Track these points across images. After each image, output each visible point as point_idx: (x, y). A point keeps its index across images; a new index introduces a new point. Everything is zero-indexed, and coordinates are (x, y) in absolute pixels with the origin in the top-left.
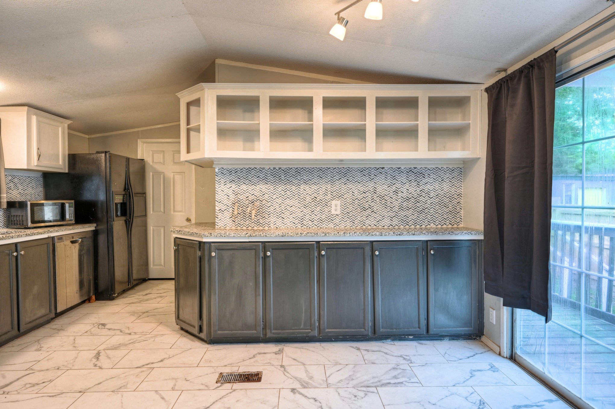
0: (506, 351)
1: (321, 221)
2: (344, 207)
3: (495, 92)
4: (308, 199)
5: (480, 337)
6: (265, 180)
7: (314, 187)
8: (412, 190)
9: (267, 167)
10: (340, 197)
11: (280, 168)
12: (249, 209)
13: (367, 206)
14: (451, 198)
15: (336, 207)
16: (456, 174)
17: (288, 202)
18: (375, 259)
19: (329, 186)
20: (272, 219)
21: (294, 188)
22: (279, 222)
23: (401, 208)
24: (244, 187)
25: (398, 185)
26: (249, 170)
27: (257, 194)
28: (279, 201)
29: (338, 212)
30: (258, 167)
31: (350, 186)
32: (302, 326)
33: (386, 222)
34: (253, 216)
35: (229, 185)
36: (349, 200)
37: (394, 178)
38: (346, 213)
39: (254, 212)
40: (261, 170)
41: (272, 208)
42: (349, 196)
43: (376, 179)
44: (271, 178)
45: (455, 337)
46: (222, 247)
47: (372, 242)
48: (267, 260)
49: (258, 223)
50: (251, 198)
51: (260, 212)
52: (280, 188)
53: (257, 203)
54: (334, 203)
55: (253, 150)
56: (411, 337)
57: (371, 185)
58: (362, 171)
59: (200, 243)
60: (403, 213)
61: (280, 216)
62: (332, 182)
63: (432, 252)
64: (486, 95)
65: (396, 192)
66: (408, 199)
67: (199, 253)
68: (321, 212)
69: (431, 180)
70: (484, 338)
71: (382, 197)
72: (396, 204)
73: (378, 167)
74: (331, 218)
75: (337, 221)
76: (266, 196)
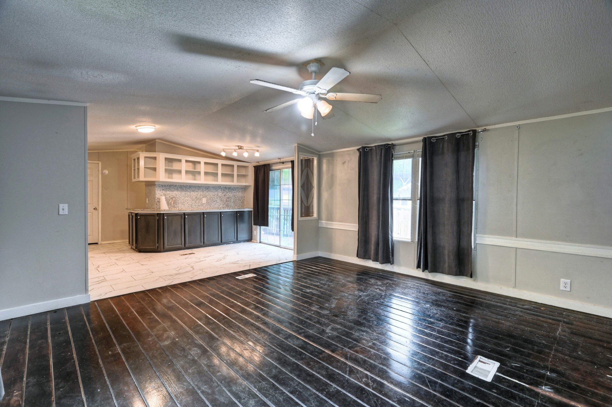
0: (258, 241)
1: (199, 206)
2: (207, 201)
3: (256, 169)
4: (194, 197)
5: (251, 240)
6: (177, 190)
7: (196, 193)
8: (230, 195)
9: (178, 185)
10: (206, 197)
11: (183, 185)
12: (170, 201)
13: (215, 200)
14: (242, 197)
15: (204, 200)
16: (243, 190)
17: (186, 198)
18: (222, 217)
19: (202, 193)
20: (180, 205)
21: (188, 193)
22: (183, 206)
23: (226, 201)
24: (168, 192)
25: (225, 193)
26: (170, 186)
27: (173, 195)
28: (183, 198)
29: (205, 202)
30: (174, 184)
31: (209, 193)
32: (198, 242)
33: (221, 206)
34: (172, 204)
35: (162, 191)
36: (209, 198)
37: (224, 190)
38: (208, 203)
39: (172, 202)
40: (176, 186)
41: (180, 201)
42: (209, 197)
43: (218, 191)
44: (180, 189)
45: (245, 241)
46: (169, 215)
47: (221, 212)
48: (185, 219)
49: (174, 207)
50: (171, 197)
51: (175, 202)
52: (183, 193)
53: (174, 199)
54: (203, 199)
55: (172, 178)
56: (232, 243)
57: (216, 193)
58: (213, 187)
59: (158, 214)
60: (227, 203)
61: (183, 204)
62: (203, 191)
63: (238, 215)
64: (253, 168)
65: (225, 195)
66: (228, 198)
67: (157, 218)
68: (199, 202)
69: (236, 191)
70: (252, 241)
71: (220, 197)
72: (225, 199)
73: (219, 186)
74: (202, 205)
75: (205, 206)
76: (178, 196)
